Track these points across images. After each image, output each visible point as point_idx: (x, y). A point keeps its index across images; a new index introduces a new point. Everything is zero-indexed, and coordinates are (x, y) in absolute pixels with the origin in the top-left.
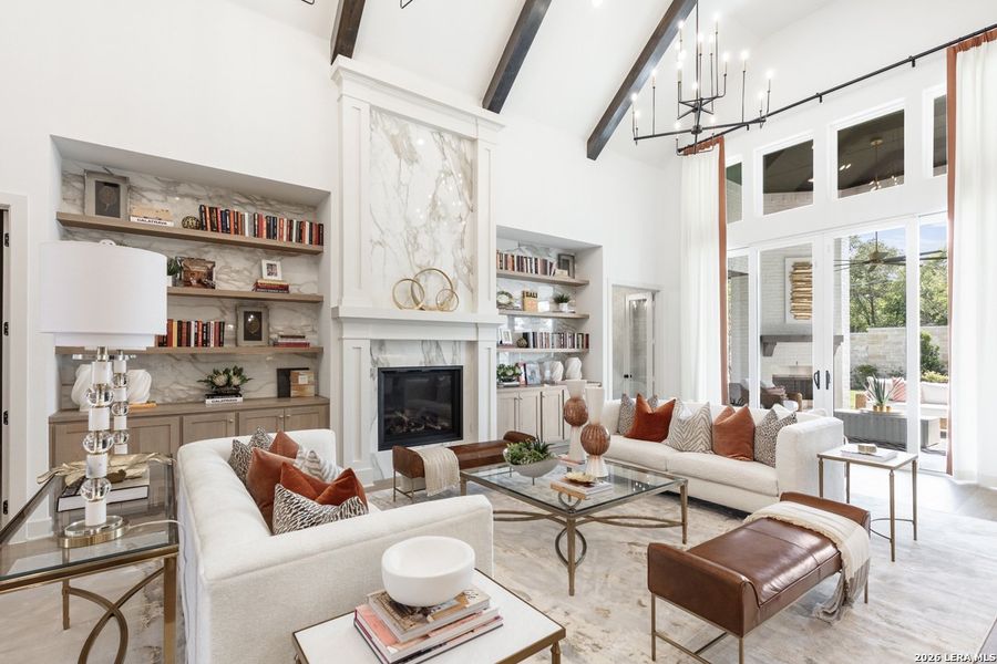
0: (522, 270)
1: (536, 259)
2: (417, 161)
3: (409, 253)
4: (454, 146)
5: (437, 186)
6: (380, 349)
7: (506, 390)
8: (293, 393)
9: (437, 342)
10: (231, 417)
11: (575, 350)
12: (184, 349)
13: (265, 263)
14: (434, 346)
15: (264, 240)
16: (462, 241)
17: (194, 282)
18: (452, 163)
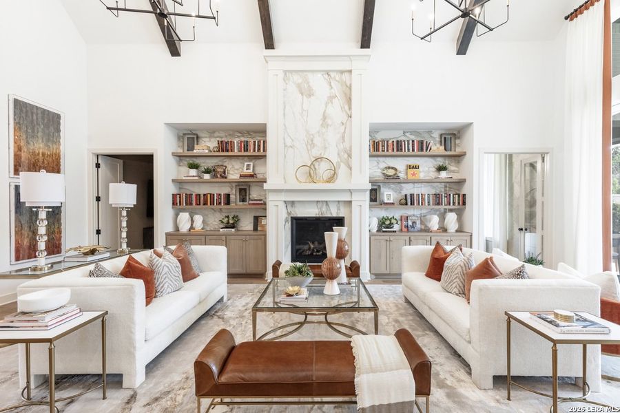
0: (401, 150)
1: (413, 141)
2: (313, 95)
3: (308, 150)
4: (337, 79)
5: (326, 107)
6: (292, 206)
7: (384, 234)
8: (259, 228)
9: (326, 202)
10: (224, 238)
11: (451, 207)
12: (212, 206)
13: (246, 164)
14: (325, 204)
15: (243, 153)
16: (343, 137)
17: (219, 176)
18: (337, 89)
